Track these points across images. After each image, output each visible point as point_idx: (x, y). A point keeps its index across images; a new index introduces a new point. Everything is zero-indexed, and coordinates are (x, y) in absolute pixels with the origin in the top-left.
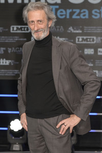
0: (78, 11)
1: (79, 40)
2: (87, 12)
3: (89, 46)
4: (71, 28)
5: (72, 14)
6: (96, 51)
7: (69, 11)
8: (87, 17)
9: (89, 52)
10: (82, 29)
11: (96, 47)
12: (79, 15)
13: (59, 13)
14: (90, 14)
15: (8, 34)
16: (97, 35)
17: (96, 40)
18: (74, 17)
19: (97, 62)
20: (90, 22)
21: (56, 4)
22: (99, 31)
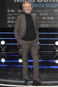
0: (41, 4)
2: (43, 5)
3: (44, 16)
4: (38, 10)
6: (47, 18)
7: (37, 5)
8: (43, 6)
9: (44, 18)
10: (42, 11)
12: (41, 6)
13: (34, 5)
14: (45, 5)
17: (47, 14)
18: (39, 6)
19: (47, 22)
20: (45, 8)
21: (33, 2)
22: (47, 11)
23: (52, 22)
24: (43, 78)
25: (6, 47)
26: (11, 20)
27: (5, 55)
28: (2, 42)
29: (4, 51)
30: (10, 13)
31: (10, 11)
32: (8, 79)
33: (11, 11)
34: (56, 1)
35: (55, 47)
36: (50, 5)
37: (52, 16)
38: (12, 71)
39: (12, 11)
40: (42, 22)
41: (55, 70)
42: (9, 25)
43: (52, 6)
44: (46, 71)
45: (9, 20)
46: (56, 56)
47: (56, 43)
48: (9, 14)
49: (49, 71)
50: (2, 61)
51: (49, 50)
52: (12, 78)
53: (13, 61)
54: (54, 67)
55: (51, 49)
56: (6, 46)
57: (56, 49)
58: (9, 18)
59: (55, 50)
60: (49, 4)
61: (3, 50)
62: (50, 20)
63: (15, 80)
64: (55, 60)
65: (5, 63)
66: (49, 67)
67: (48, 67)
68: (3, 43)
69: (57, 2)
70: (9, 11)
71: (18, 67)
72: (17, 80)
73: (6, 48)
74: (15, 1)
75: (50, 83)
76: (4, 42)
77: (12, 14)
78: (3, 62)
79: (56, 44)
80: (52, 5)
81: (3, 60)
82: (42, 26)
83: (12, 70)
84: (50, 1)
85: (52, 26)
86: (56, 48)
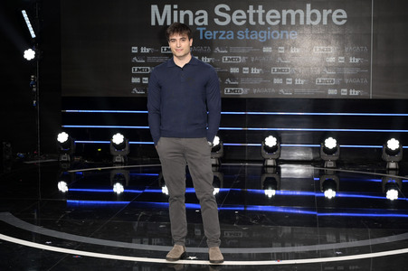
0: (224, 32)
1: (225, 59)
2: (232, 34)
3: (234, 65)
4: (217, 49)
5: (218, 35)
6: (241, 70)
7: (215, 33)
8: (232, 38)
9: (234, 70)
10: (228, 50)
11: (240, 66)
12: (225, 36)
13: (206, 35)
14: (236, 35)
15: (159, 54)
16: (242, 55)
17: (242, 60)
18: (220, 38)
19: (242, 80)
20: (235, 42)
21: (203, 26)
22: (243, 51)
23: (256, 82)
24: (229, 239)
25: (126, 150)
26: (141, 76)
27: (123, 173)
28: (114, 137)
29: (121, 163)
30: (139, 55)
31: (139, 50)
32: (131, 242)
33: (142, 49)
34: (266, 23)
35: (263, 151)
36: (249, 34)
37: (256, 64)
38: (143, 218)
39: (145, 50)
40: (228, 80)
41: (262, 218)
42: (135, 89)
43: (256, 38)
44: (237, 218)
45: (136, 76)
46: (266, 176)
47: (266, 139)
48: (135, 58)
49: (245, 219)
50: (115, 190)
51: (247, 158)
52: (144, 239)
53: (146, 191)
54: (260, 208)
55: (251, 159)
56: (127, 148)
57: (266, 157)
58: (135, 70)
59: (263, 161)
60: (247, 31)
61: (119, 159)
62: (250, 75)
63: (150, 243)
64: (264, 189)
65: (124, 196)
66: (249, 209)
67: (242, 209)
68: (118, 139)
69: (270, 26)
70: (135, 49)
71: (160, 208)
72: (158, 244)
73: (127, 153)
74: (153, 23)
75: (250, 254)
76: (122, 137)
77: (145, 59)
78: (119, 192)
79: (267, 144)
80: (256, 35)
81: (118, 188)
82: (227, 92)
83: (143, 215)
84: (252, 22)
85: (257, 92)
86: (266, 155)
